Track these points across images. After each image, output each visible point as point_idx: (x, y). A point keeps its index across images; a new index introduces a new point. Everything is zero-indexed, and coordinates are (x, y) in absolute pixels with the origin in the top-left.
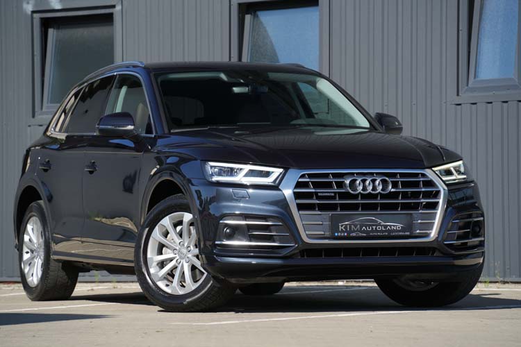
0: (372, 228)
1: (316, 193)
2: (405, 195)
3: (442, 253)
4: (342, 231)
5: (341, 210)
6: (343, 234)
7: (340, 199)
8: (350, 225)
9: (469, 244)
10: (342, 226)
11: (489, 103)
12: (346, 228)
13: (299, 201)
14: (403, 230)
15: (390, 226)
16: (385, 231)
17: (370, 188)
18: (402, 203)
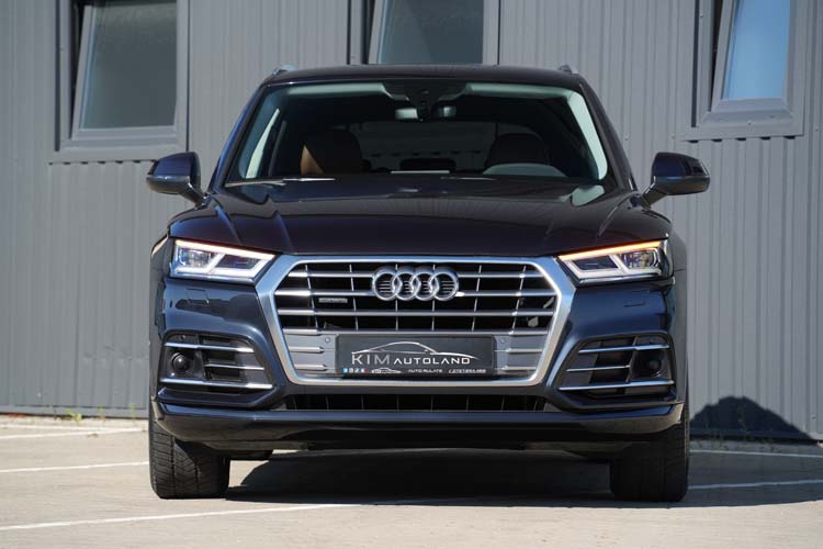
0: (414, 361)
1: (316, 298)
2: (485, 304)
3: (557, 406)
4: (357, 364)
5: (361, 328)
6: (357, 371)
7: (360, 308)
8: (372, 355)
9: (627, 392)
10: (356, 356)
11: (740, 139)
12: (364, 359)
13: (283, 312)
14: (473, 364)
15: (449, 358)
16: (439, 367)
17: (414, 291)
18: (477, 318)
